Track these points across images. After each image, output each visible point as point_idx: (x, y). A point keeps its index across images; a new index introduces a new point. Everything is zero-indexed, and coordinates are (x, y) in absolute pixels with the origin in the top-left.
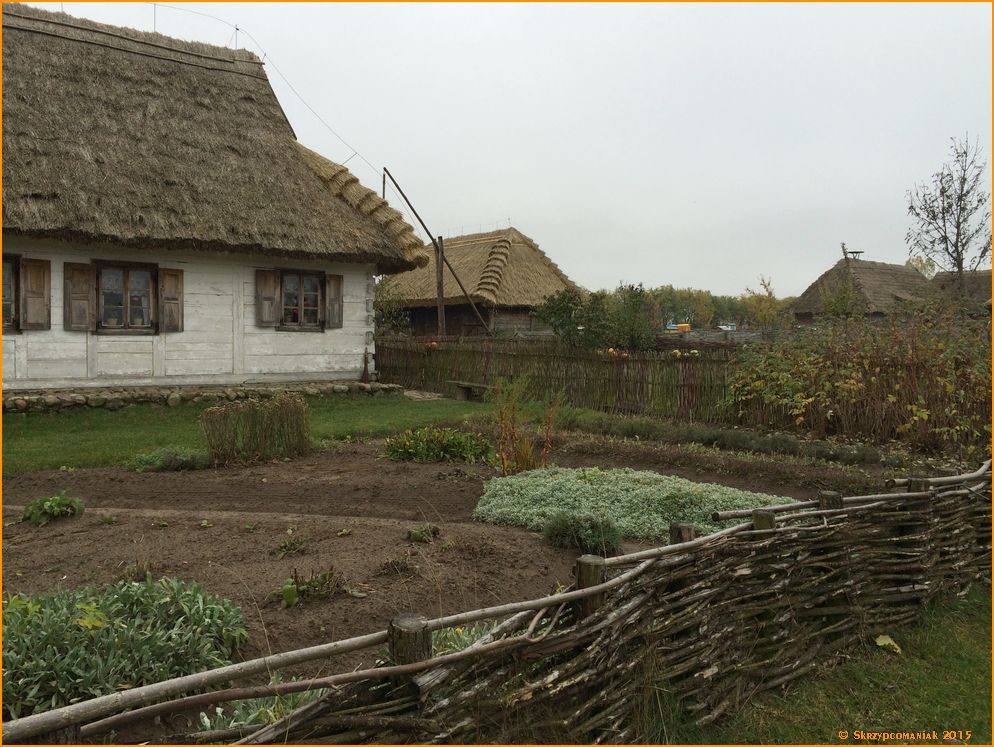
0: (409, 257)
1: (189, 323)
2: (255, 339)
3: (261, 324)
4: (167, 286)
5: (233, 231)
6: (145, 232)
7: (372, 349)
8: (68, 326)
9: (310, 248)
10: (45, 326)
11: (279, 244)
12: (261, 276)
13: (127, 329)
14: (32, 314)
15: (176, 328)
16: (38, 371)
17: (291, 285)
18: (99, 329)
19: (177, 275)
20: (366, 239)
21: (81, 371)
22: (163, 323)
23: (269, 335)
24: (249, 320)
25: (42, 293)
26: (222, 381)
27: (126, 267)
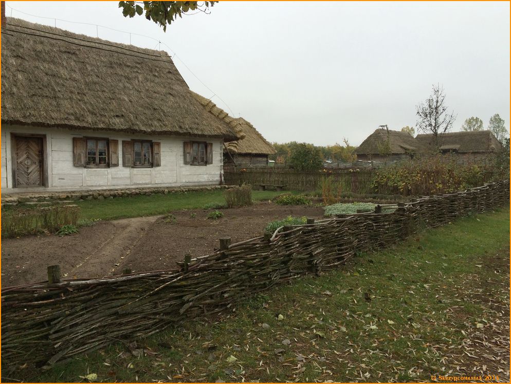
0: (238, 136)
1: (162, 163)
2: (184, 169)
3: (186, 163)
4: (156, 148)
5: (180, 127)
6: (153, 129)
7: (222, 172)
8: (124, 165)
9: (206, 133)
10: (116, 165)
11: (196, 132)
12: (185, 144)
13: (143, 165)
14: (114, 162)
15: (158, 165)
16: (115, 182)
17: (195, 147)
18: (134, 166)
19: (158, 144)
20: (223, 130)
21: (128, 182)
22: (153, 163)
23: (188, 167)
24: (182, 162)
25: (116, 152)
26: (173, 185)
27: (142, 142)
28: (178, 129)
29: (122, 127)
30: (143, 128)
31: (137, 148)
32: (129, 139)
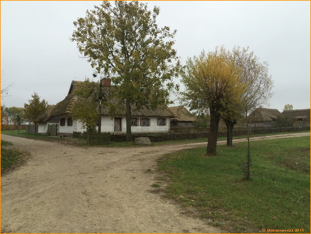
0: (175, 116)
1: (151, 125)
2: (157, 127)
3: (158, 125)
4: (149, 120)
6: (149, 115)
7: (170, 128)
8: (140, 126)
9: (164, 116)
10: (138, 126)
11: (161, 115)
12: (158, 119)
13: (145, 126)
14: (138, 125)
15: (150, 126)
16: (138, 130)
17: (161, 120)
18: (143, 126)
20: (170, 114)
21: (141, 130)
22: (148, 125)
23: (159, 126)
24: (157, 124)
25: (138, 122)
26: (154, 132)
27: (145, 119)
28: (156, 115)
29: (141, 115)
30: (146, 115)
31: (144, 120)
32: (142, 118)
